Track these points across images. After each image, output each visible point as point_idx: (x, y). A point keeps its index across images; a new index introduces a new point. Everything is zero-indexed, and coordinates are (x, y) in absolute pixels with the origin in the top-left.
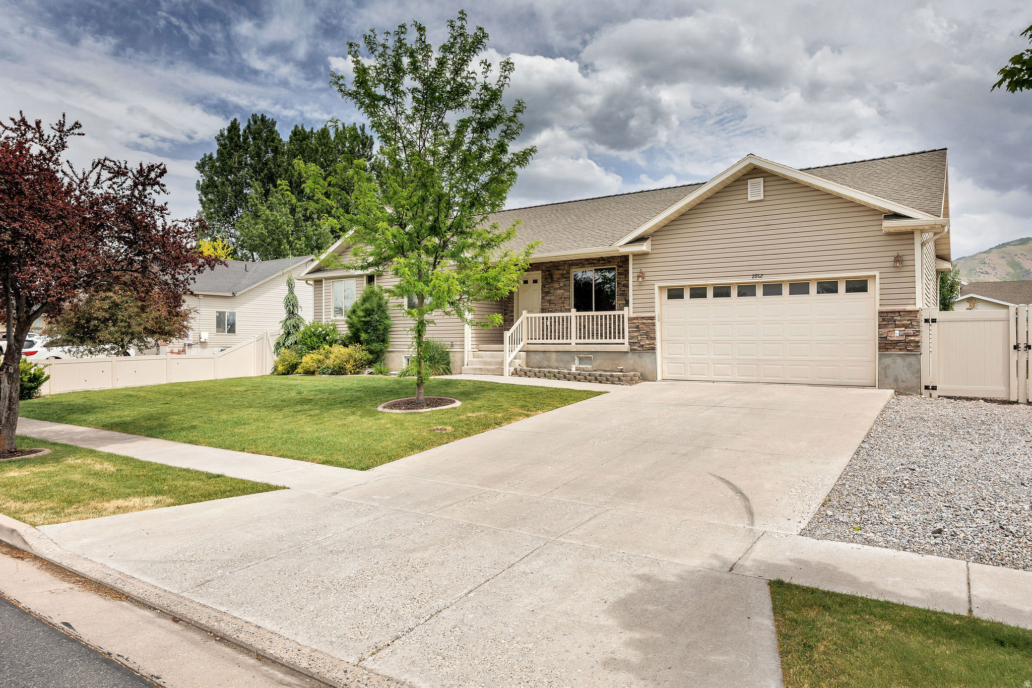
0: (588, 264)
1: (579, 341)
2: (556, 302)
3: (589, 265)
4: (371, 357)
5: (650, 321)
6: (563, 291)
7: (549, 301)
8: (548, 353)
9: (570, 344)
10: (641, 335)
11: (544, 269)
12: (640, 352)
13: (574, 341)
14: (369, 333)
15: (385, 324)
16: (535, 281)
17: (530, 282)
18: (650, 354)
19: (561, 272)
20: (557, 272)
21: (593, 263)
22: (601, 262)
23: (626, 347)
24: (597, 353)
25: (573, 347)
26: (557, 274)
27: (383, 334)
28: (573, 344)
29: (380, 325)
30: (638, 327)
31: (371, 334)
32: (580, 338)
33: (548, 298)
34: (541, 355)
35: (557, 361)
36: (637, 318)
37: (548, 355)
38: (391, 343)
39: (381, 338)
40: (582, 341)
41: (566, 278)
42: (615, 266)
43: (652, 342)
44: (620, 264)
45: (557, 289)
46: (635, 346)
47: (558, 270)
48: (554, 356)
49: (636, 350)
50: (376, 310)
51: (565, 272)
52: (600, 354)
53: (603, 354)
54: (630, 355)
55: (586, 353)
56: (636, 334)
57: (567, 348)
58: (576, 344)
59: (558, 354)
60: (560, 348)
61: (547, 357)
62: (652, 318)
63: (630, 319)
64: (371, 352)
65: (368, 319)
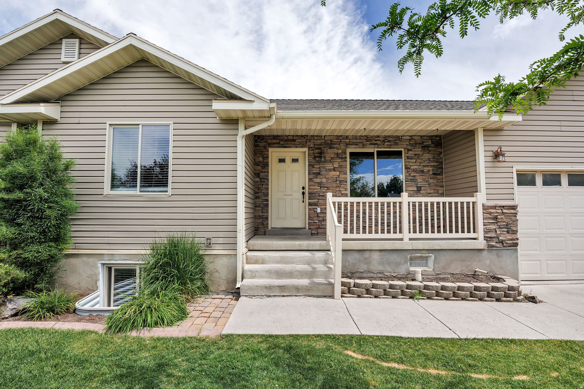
0: (371, 144)
1: (413, 235)
2: (330, 185)
3: (372, 146)
4: (21, 274)
5: (512, 211)
6: (338, 173)
7: (320, 184)
8: (367, 252)
9: (402, 239)
10: (500, 228)
11: (312, 146)
12: (498, 249)
13: (406, 235)
14: (19, 225)
15: (64, 207)
16: (295, 160)
17: (288, 160)
18: (510, 251)
19: (336, 151)
20: (330, 151)
21: (376, 144)
22: (386, 144)
23: (481, 243)
24: (441, 252)
25: (407, 244)
26: (330, 153)
27: (58, 227)
28: (406, 240)
29: (50, 208)
30: (496, 218)
31: (25, 227)
32: (415, 232)
33: (318, 180)
34: (356, 255)
35: (381, 263)
36: (495, 207)
37: (367, 255)
38: (74, 240)
39: (52, 234)
40: (418, 235)
41: (342, 158)
42: (402, 150)
43: (514, 236)
44: (409, 147)
45: (330, 170)
46: (493, 241)
47: (331, 148)
48: (376, 256)
49: (494, 246)
50: (39, 175)
51: (340, 151)
52: (445, 253)
53: (449, 252)
54: (485, 253)
55: (424, 252)
56: (493, 227)
57: (397, 245)
58: (410, 239)
59: (383, 253)
60: (388, 245)
61: (365, 259)
62: (514, 207)
63: (485, 208)
64: (23, 264)
65: (18, 195)
